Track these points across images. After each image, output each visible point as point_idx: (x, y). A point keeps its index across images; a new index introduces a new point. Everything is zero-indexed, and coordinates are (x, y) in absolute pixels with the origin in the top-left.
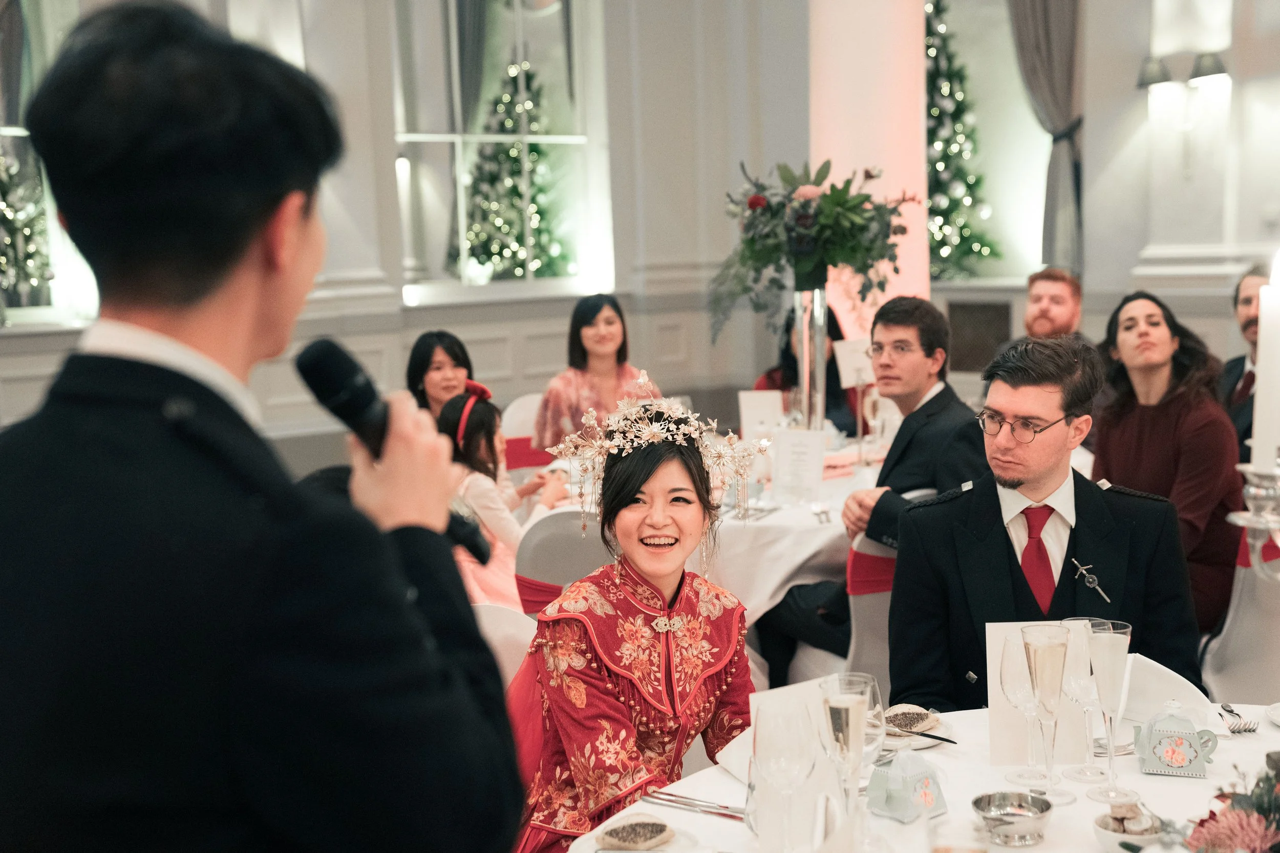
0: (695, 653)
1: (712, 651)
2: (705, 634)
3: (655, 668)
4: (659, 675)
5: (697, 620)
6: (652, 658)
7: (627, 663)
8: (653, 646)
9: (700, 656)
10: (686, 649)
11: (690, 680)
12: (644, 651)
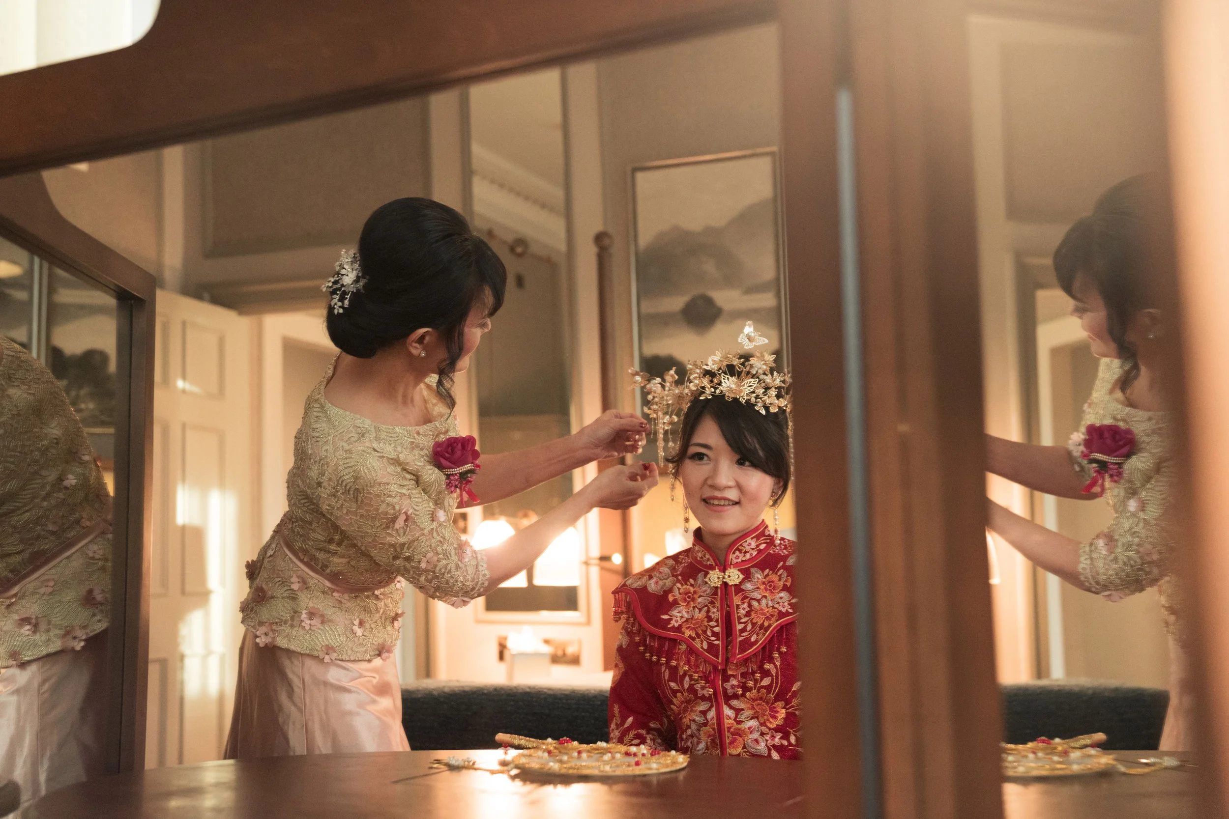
0: (770, 604)
1: (791, 602)
2: (785, 585)
3: (713, 623)
4: (716, 629)
5: (776, 574)
6: (711, 614)
7: (676, 625)
8: (712, 602)
9: (776, 606)
10: (759, 601)
11: (760, 630)
12: (700, 610)
